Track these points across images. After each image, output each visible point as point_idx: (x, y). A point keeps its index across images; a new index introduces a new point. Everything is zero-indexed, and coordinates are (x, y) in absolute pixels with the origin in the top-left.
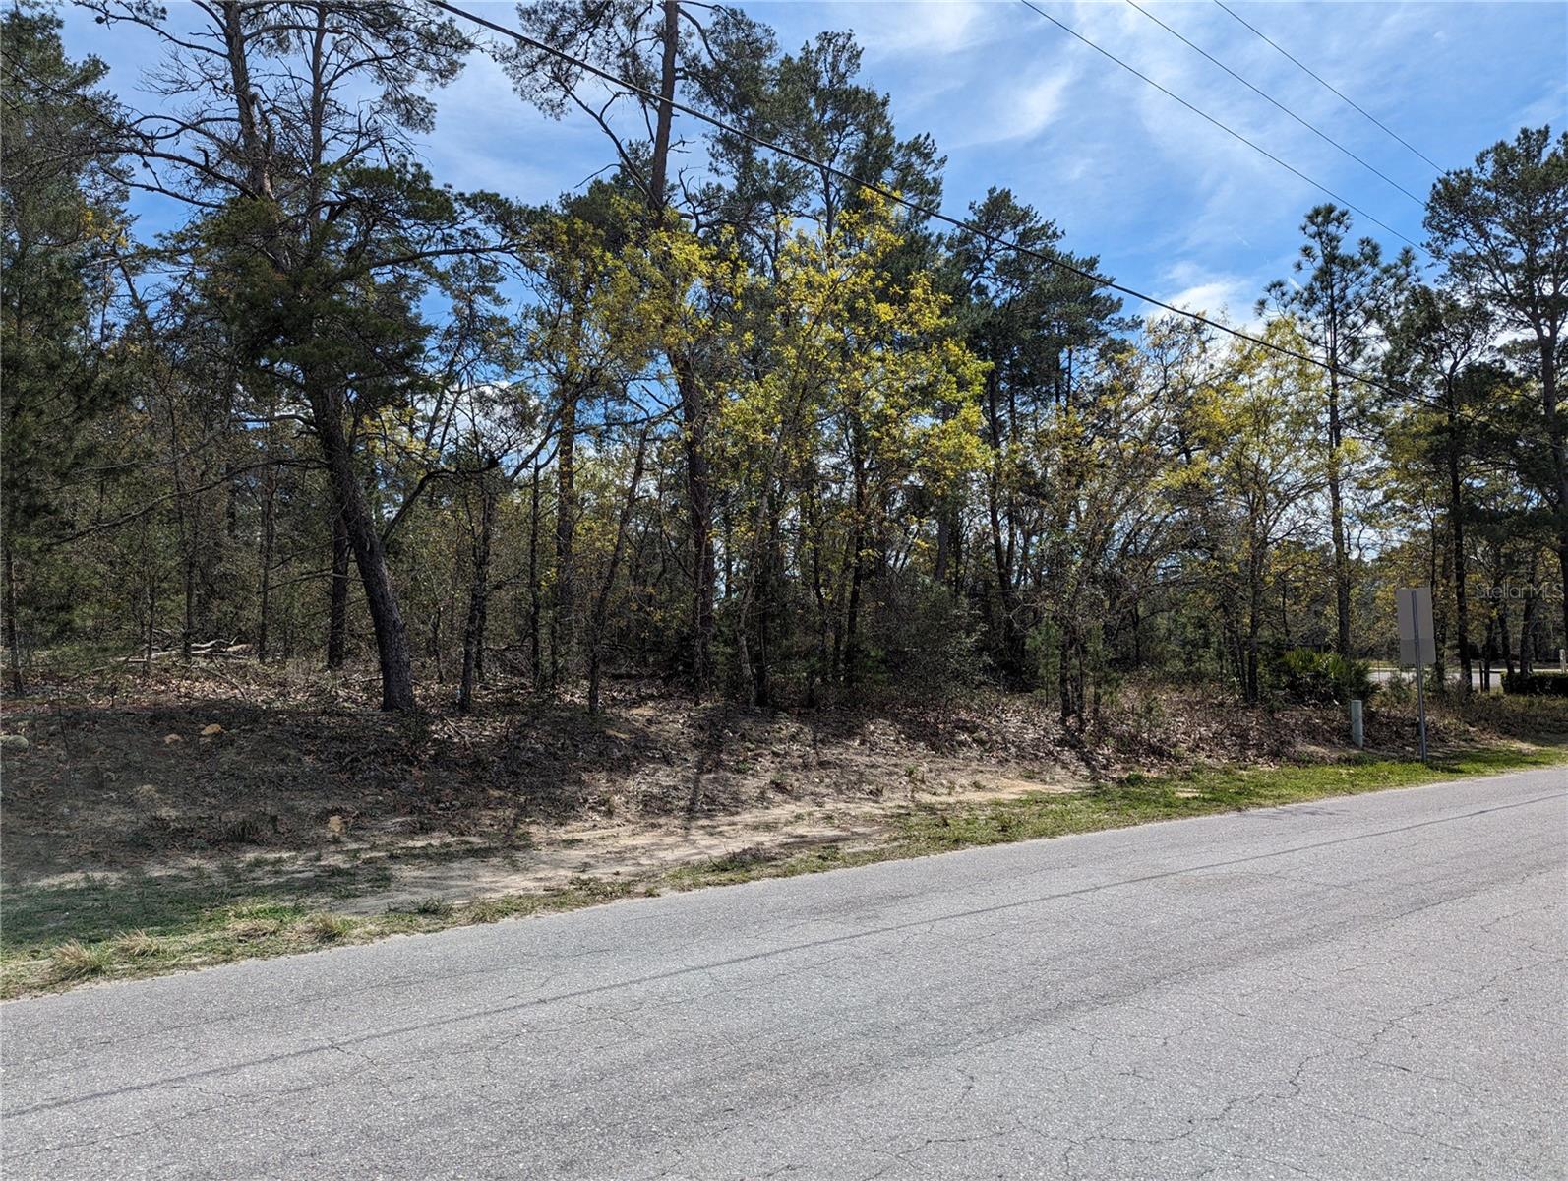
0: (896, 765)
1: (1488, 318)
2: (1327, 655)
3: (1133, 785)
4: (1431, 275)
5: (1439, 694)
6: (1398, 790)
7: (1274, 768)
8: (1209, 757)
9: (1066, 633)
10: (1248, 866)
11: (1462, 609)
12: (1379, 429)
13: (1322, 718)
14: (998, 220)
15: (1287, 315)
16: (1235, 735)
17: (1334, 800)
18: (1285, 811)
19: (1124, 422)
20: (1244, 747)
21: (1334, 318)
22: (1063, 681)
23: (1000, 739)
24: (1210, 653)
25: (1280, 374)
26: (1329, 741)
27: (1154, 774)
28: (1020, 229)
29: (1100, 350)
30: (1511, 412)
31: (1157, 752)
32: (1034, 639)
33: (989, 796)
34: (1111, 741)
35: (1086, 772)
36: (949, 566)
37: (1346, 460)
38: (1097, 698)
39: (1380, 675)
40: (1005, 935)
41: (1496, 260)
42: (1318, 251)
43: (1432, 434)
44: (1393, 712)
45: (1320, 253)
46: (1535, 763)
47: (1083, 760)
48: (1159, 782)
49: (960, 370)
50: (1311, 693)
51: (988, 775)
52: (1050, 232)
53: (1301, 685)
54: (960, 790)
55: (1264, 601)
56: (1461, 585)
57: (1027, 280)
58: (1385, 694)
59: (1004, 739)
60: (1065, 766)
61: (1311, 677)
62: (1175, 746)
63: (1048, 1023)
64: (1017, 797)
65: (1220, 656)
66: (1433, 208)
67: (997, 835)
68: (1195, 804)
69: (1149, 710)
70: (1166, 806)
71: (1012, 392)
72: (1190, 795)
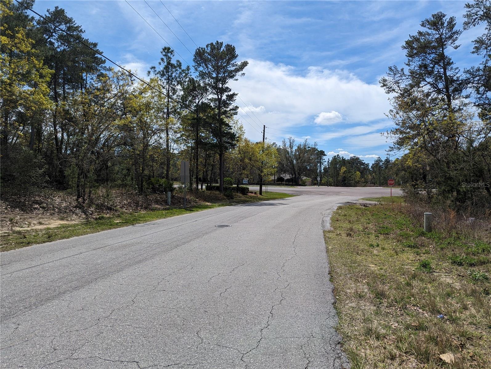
0: (5, 217)
1: (207, 90)
2: (163, 179)
3: (100, 220)
4: (194, 75)
5: (191, 190)
6: (177, 216)
7: (145, 212)
8: (126, 210)
9: (80, 170)
10: (132, 241)
11: (197, 168)
12: (179, 116)
13: (160, 197)
14: (59, 19)
15: (156, 77)
16: (135, 203)
17: (160, 220)
18: (146, 224)
19: (106, 102)
20: (137, 206)
21: (169, 81)
22: (78, 186)
23: (51, 206)
24: (129, 178)
25: (153, 95)
26: (161, 204)
27: (108, 215)
28: (68, 25)
29: (98, 75)
30: (211, 116)
31: (110, 209)
32: (67, 172)
33: (45, 226)
34: (94, 206)
35: (84, 216)
36: (36, 144)
37: (170, 124)
38: (90, 192)
39: (176, 185)
40: (43, 273)
41: (209, 75)
42: (165, 60)
43: (192, 119)
44: (179, 195)
45: (166, 61)
46: (210, 208)
47: (83, 212)
48: (109, 218)
49: (41, 71)
50: (158, 190)
51: (46, 219)
52: (79, 30)
53: (155, 188)
54: (33, 225)
55: (146, 163)
56: (197, 162)
57: (70, 45)
58: (177, 190)
59: (53, 206)
60: (77, 214)
61: (158, 186)
62: (116, 207)
63: (54, 300)
64: (56, 226)
65: (132, 179)
66: (196, 56)
67: (46, 240)
68: (120, 224)
69: (108, 196)
70: (110, 225)
71: (64, 84)
72: (118, 222)
